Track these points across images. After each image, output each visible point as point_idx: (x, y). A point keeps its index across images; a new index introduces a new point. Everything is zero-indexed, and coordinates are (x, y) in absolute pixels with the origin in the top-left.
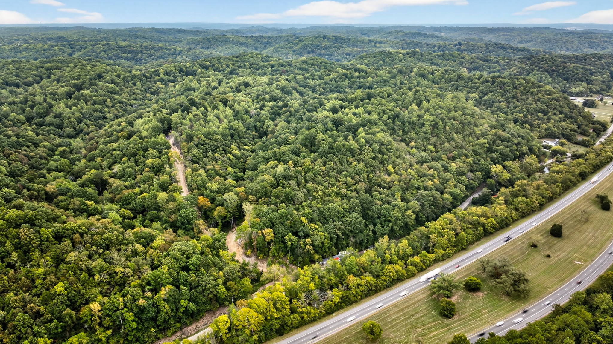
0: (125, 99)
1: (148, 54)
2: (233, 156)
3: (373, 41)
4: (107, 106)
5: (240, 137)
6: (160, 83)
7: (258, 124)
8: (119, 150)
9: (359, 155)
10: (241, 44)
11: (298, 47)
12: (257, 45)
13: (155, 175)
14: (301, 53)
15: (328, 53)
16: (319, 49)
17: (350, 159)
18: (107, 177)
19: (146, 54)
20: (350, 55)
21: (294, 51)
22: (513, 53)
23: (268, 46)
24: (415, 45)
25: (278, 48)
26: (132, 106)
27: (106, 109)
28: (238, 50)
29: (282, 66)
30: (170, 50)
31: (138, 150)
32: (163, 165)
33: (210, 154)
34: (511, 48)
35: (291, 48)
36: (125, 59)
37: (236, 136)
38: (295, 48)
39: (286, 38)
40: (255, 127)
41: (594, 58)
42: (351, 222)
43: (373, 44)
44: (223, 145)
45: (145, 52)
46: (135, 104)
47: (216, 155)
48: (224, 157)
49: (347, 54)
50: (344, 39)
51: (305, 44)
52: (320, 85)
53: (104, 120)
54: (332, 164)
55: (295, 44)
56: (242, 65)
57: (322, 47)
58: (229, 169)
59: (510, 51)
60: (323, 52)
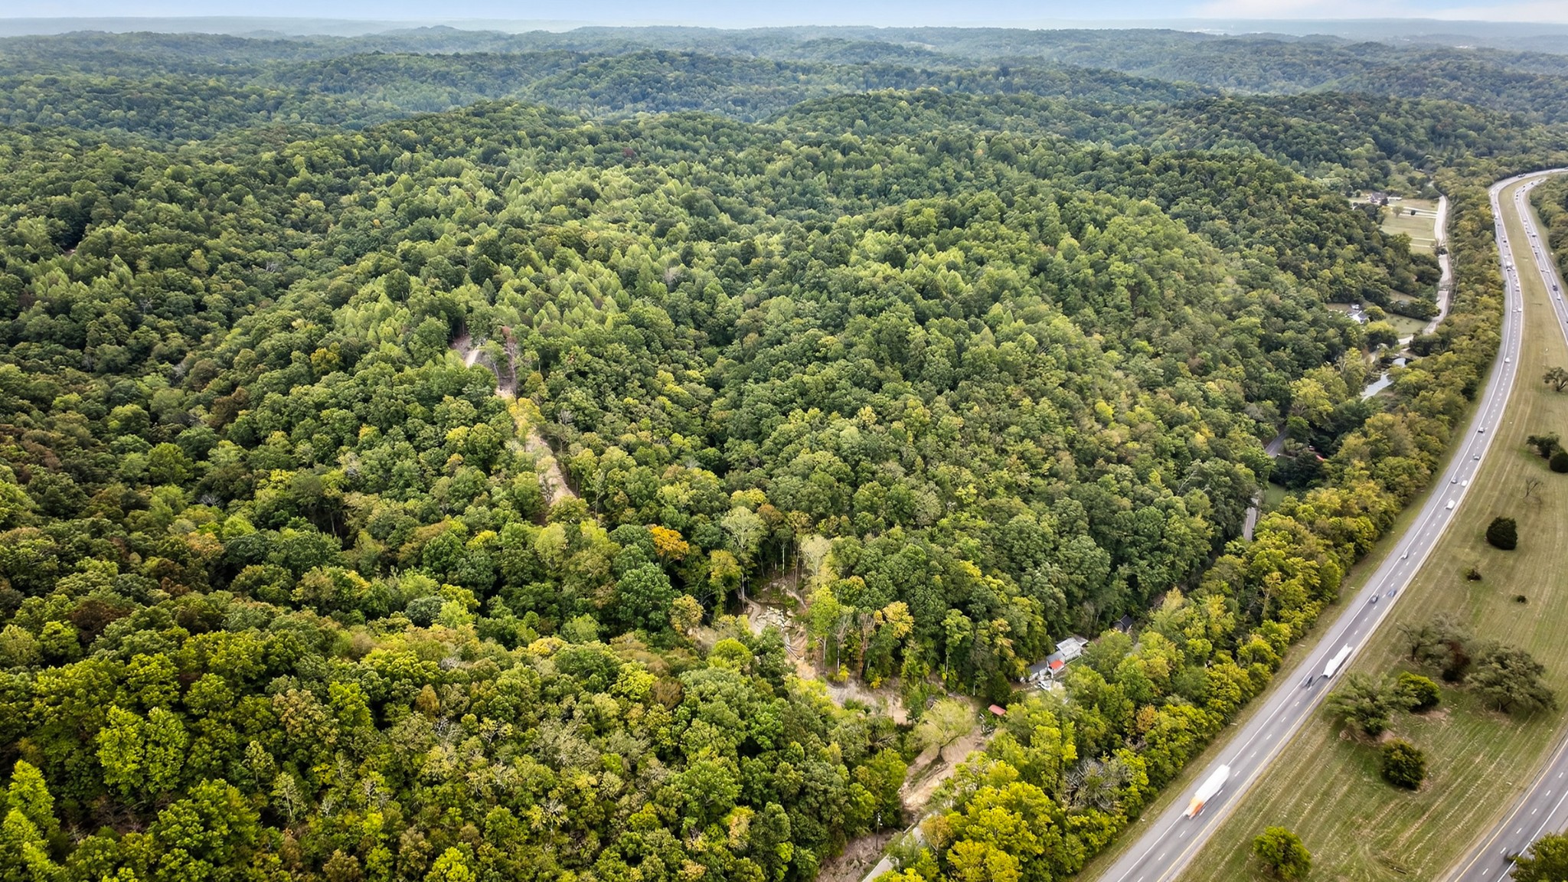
0: (236, 246)
1: (188, 109)
2: (670, 398)
3: (787, 68)
4: (197, 273)
5: (666, 348)
6: (308, 195)
7: (702, 307)
8: (338, 405)
9: (1030, 377)
10: (435, 76)
11: (604, 84)
12: (481, 79)
13: (489, 474)
14: (613, 99)
15: (686, 98)
16: (660, 90)
17: (1013, 390)
18: (336, 492)
19: (181, 111)
20: (743, 103)
21: (594, 96)
22: (1133, 92)
23: (511, 81)
24: (897, 75)
25: (548, 86)
26: (262, 265)
27: (196, 281)
28: (434, 95)
29: (617, 137)
30: (246, 97)
31: (407, 402)
32: (501, 444)
33: (611, 399)
34: (1127, 80)
35: (584, 86)
36: (120, 126)
37: (657, 344)
38: (595, 87)
39: (552, 60)
40: (693, 314)
41: (1331, 103)
42: (1082, 562)
43: (788, 73)
44: (637, 371)
45: (178, 103)
46: (270, 260)
47: (629, 400)
48: (649, 404)
49: (735, 102)
50: (715, 62)
51: (620, 76)
52: (759, 188)
53: (202, 314)
54: (976, 408)
55: (591, 76)
56: (508, 137)
57: (668, 84)
58: (677, 438)
59: (1126, 88)
60: (674, 96)
